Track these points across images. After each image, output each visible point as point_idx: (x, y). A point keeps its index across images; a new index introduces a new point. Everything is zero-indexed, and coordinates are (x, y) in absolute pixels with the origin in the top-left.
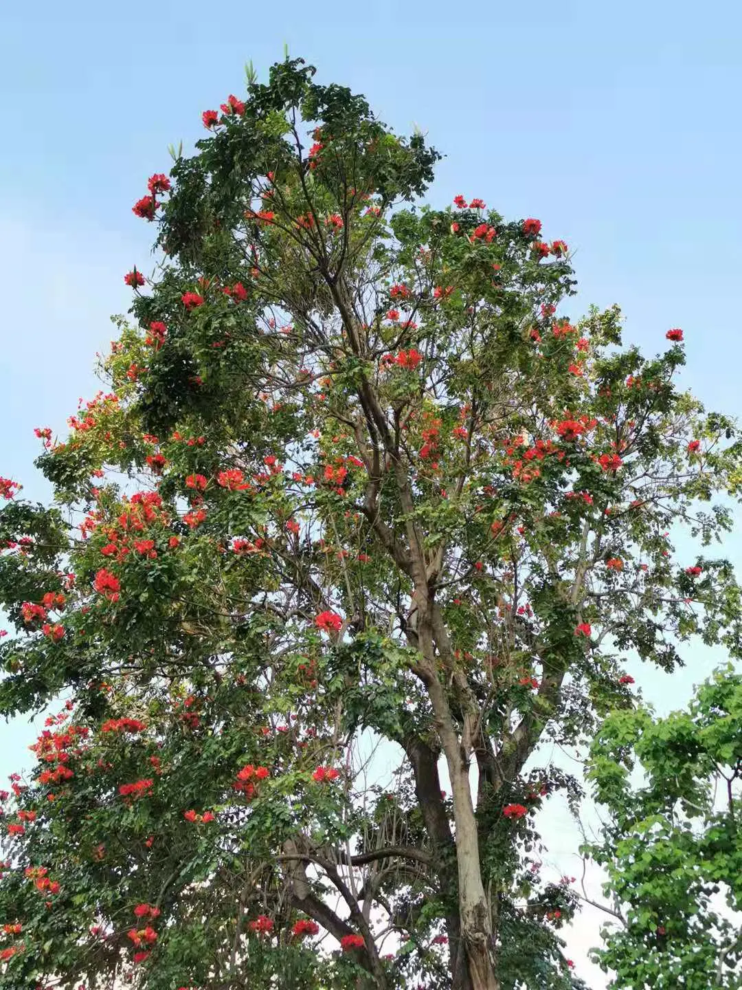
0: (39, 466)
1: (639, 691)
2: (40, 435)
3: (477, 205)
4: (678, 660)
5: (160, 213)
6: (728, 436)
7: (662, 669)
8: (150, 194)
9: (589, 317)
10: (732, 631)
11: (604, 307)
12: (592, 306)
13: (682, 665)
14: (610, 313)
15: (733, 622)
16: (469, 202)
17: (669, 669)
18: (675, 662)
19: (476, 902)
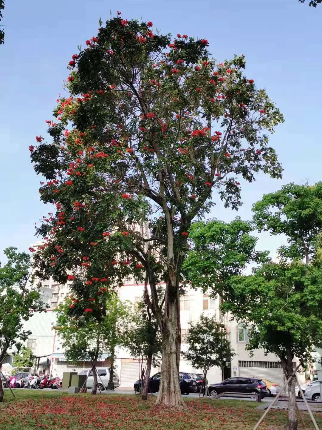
0: (48, 132)
1: (241, 188)
2: (48, 122)
3: (185, 37)
4: (254, 179)
5: (76, 65)
6: (272, 109)
7: (248, 181)
8: (73, 60)
9: (233, 59)
10: (272, 169)
11: (239, 55)
12: (235, 55)
13: (255, 180)
14: (241, 58)
15: (273, 167)
16: (182, 36)
17: (250, 181)
18: (253, 179)
19: (171, 257)
